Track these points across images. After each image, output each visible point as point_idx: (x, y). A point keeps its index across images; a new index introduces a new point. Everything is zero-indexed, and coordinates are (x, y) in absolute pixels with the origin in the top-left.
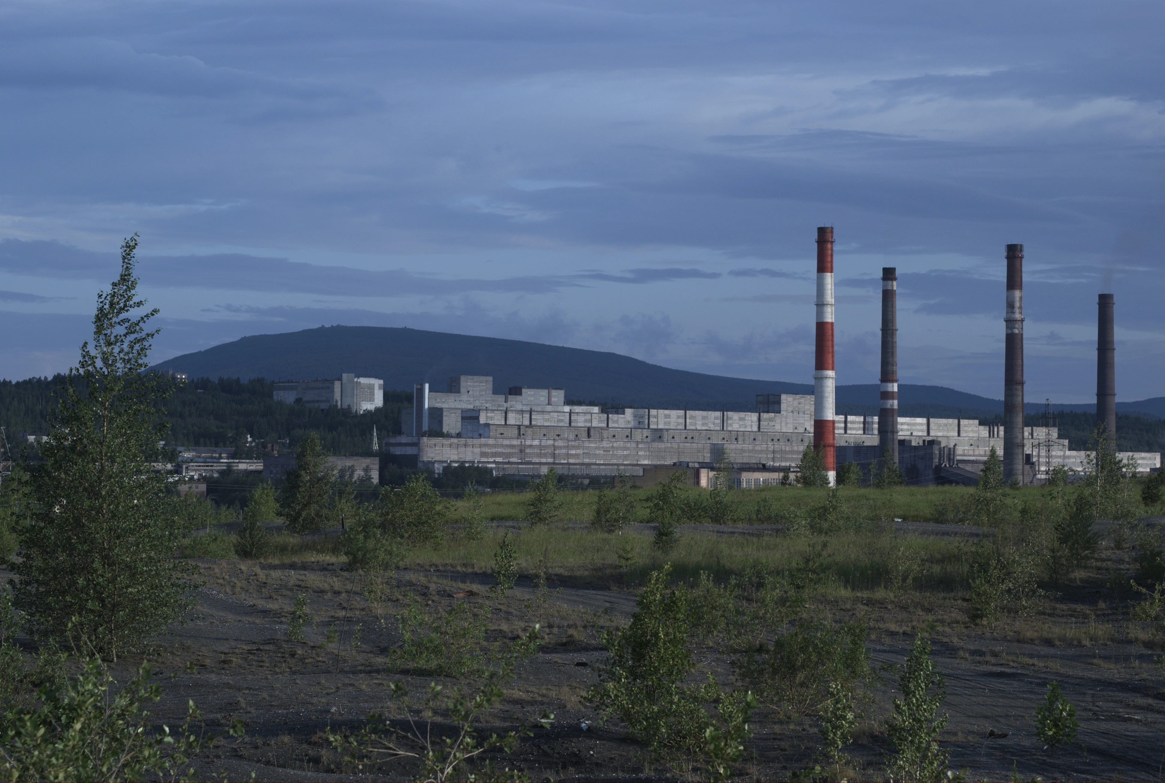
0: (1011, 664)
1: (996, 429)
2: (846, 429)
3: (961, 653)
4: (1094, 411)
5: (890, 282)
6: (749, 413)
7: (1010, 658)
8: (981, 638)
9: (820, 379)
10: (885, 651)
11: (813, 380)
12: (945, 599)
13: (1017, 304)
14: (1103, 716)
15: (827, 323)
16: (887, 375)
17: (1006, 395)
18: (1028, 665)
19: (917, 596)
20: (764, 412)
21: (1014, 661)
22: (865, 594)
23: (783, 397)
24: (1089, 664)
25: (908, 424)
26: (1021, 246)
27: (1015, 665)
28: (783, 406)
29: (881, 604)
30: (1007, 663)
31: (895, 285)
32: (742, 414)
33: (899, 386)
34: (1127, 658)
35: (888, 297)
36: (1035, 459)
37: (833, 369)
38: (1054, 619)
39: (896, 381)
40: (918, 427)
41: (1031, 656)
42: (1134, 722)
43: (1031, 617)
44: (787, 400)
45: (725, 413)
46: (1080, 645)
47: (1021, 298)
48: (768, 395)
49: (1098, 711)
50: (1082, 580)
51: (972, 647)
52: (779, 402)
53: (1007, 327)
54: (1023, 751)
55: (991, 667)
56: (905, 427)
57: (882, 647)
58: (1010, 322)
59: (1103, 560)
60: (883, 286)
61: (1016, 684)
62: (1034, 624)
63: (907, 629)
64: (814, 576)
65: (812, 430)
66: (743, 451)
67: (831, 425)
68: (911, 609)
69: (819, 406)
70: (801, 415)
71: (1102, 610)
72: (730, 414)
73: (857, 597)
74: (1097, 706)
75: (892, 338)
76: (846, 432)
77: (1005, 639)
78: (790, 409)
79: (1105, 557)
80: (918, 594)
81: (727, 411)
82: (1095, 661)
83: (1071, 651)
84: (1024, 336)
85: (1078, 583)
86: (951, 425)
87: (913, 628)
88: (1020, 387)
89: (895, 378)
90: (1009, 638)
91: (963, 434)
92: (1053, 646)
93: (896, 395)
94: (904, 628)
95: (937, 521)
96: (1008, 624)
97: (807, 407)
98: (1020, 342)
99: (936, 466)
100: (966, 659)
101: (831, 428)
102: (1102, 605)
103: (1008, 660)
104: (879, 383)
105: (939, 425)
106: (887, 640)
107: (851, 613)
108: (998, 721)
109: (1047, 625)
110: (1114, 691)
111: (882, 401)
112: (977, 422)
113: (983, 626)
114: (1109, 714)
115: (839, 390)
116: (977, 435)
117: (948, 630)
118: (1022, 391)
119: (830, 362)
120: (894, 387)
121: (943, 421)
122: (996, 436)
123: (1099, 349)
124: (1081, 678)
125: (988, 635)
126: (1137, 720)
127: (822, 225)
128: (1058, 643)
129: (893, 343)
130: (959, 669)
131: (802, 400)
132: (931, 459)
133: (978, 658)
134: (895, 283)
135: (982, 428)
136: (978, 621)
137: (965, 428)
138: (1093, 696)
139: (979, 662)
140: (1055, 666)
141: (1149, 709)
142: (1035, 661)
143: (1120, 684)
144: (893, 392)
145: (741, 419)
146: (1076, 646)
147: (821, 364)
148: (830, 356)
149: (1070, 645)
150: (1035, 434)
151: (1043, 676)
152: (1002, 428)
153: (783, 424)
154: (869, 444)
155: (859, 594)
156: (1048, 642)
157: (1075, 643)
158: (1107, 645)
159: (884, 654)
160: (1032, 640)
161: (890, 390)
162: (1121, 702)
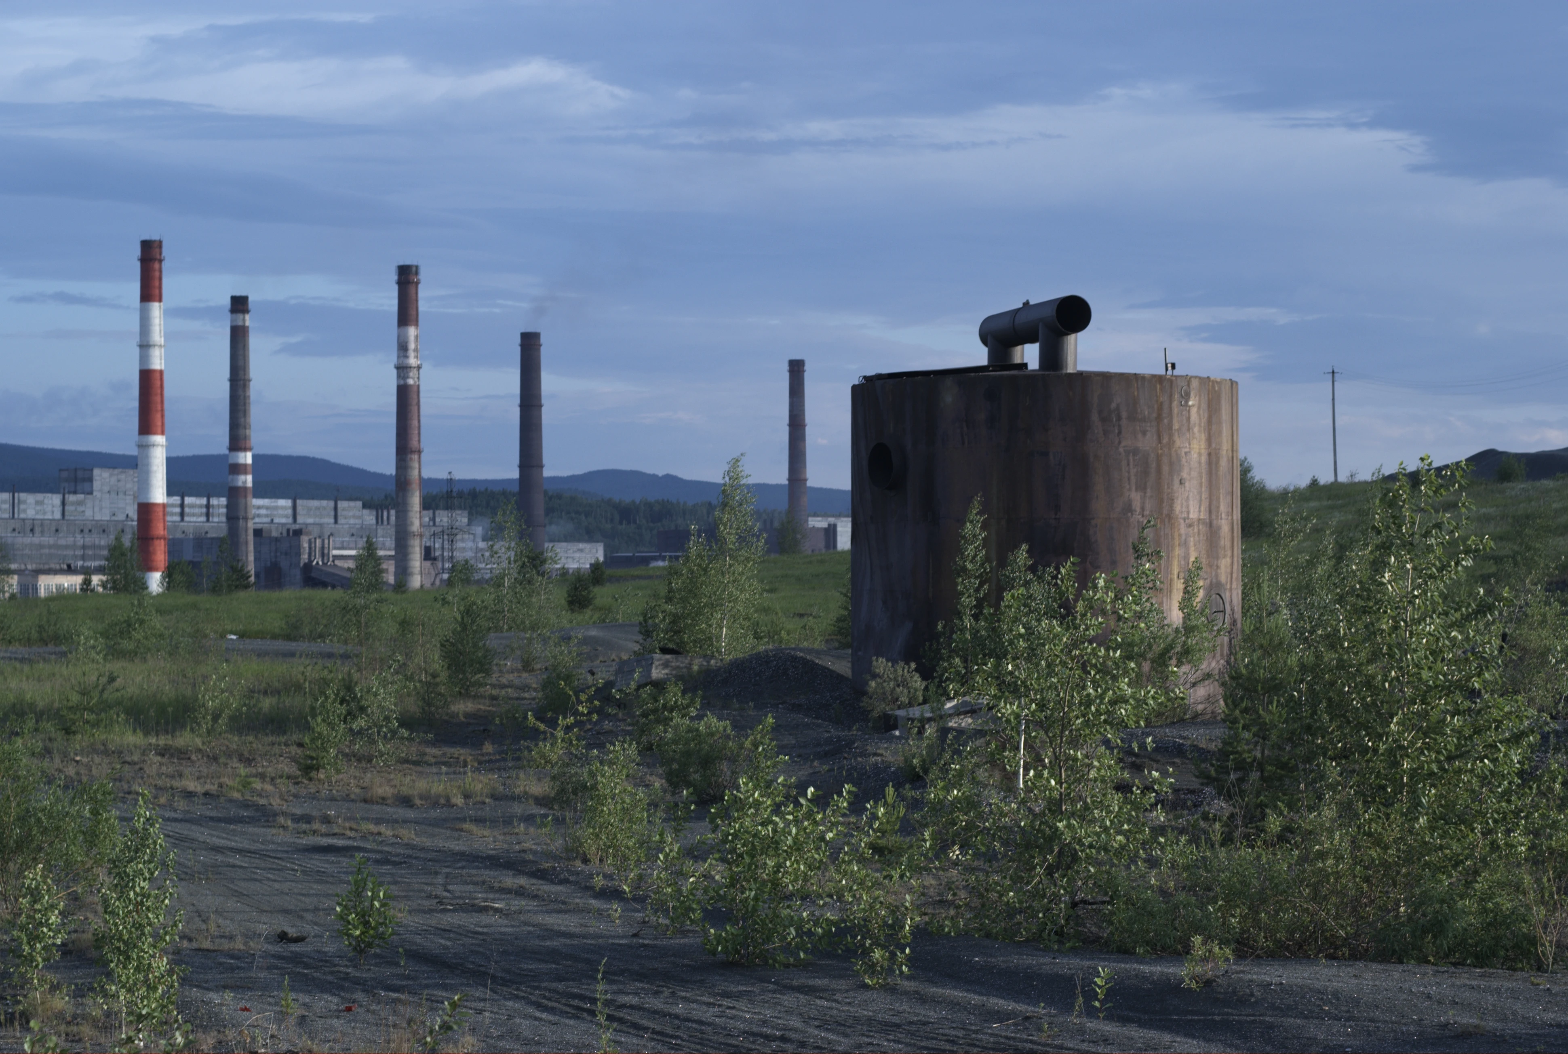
0: (348, 833)
1: (385, 514)
2: (182, 514)
3: (281, 820)
4: (516, 488)
5: (240, 316)
6: (50, 495)
7: (347, 825)
8: (313, 798)
9: (145, 447)
10: (176, 820)
11: (136, 448)
12: (273, 744)
13: (412, 346)
14: (452, 905)
15: (154, 371)
16: (237, 442)
17: (398, 468)
18: (372, 834)
19: (234, 741)
20: (69, 493)
21: (351, 829)
22: (162, 741)
23: (96, 472)
24: (457, 830)
25: (267, 508)
26: (417, 267)
27: (352, 834)
28: (96, 485)
29: (182, 754)
30: (343, 831)
31: (248, 320)
32: (40, 496)
33: (254, 457)
34: (508, 821)
35: (238, 336)
36: (438, 553)
37: (163, 433)
38: (420, 769)
39: (250, 449)
40: (281, 512)
41: (378, 821)
42: (491, 913)
43: (389, 766)
44: (101, 477)
45: (16, 495)
46: (449, 805)
47: (417, 337)
48: (76, 470)
49: (447, 898)
50: (467, 715)
51: (298, 811)
52: (90, 480)
53: (399, 376)
54: (322, 961)
55: (319, 838)
56: (263, 512)
57: (173, 815)
58: (402, 370)
59: (503, 687)
60: (232, 321)
61: (345, 861)
62: (392, 776)
63: (212, 787)
64: (93, 717)
65: (135, 517)
66: (41, 546)
67: (161, 509)
68: (222, 760)
69: (144, 484)
70: (121, 495)
71: (488, 754)
72: (23, 496)
73: (150, 744)
74: (448, 891)
75: (244, 391)
76: (182, 520)
77: (347, 798)
78: (106, 489)
79: (506, 683)
80: (236, 739)
81: (20, 491)
82: (467, 826)
83: (437, 813)
84: (421, 389)
85: (462, 718)
86: (324, 508)
87: (221, 786)
88: (416, 457)
89: (248, 446)
90: (353, 796)
91: (341, 520)
92: (412, 806)
93: (250, 469)
94: (208, 787)
95: (288, 638)
96: (355, 777)
97: (129, 486)
98: (415, 397)
99: (305, 564)
100: (284, 828)
101: (161, 514)
102: (488, 748)
103: (344, 828)
104: (227, 452)
105: (309, 509)
106: (181, 804)
107: (137, 767)
108: (302, 918)
109: (409, 778)
110: (478, 868)
111: (231, 477)
112: (359, 504)
113: (319, 780)
114: (461, 902)
115: (171, 463)
116: (360, 521)
117: (269, 787)
118: (419, 462)
119: (159, 423)
120: (247, 458)
121: (315, 503)
122: (385, 522)
123: (522, 406)
124: (439, 851)
125: (325, 793)
126: (497, 910)
127: (146, 237)
128: (418, 802)
129: (246, 398)
130: (273, 843)
131: (123, 476)
132: (299, 554)
133: (305, 826)
134: (247, 317)
135: (366, 512)
136: (313, 774)
137: (344, 513)
138: (447, 875)
139: (305, 832)
140: (408, 834)
141: (520, 892)
142: (382, 828)
143: (490, 858)
144: (245, 465)
145: (38, 503)
146: (444, 805)
147: (146, 427)
148: (159, 416)
149: (435, 804)
150: (438, 520)
151: (386, 849)
152: (393, 512)
153: (96, 509)
154: (214, 535)
155: (153, 740)
156: (406, 801)
157: (442, 801)
158: (484, 803)
159: (173, 824)
160: (383, 799)
161: (241, 461)
162: (484, 882)
